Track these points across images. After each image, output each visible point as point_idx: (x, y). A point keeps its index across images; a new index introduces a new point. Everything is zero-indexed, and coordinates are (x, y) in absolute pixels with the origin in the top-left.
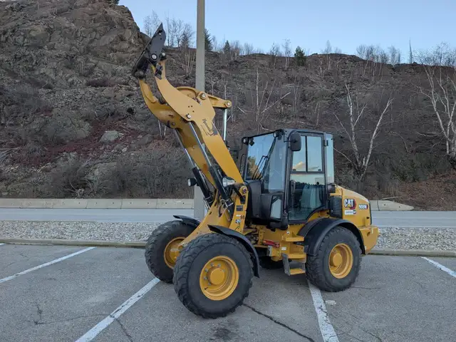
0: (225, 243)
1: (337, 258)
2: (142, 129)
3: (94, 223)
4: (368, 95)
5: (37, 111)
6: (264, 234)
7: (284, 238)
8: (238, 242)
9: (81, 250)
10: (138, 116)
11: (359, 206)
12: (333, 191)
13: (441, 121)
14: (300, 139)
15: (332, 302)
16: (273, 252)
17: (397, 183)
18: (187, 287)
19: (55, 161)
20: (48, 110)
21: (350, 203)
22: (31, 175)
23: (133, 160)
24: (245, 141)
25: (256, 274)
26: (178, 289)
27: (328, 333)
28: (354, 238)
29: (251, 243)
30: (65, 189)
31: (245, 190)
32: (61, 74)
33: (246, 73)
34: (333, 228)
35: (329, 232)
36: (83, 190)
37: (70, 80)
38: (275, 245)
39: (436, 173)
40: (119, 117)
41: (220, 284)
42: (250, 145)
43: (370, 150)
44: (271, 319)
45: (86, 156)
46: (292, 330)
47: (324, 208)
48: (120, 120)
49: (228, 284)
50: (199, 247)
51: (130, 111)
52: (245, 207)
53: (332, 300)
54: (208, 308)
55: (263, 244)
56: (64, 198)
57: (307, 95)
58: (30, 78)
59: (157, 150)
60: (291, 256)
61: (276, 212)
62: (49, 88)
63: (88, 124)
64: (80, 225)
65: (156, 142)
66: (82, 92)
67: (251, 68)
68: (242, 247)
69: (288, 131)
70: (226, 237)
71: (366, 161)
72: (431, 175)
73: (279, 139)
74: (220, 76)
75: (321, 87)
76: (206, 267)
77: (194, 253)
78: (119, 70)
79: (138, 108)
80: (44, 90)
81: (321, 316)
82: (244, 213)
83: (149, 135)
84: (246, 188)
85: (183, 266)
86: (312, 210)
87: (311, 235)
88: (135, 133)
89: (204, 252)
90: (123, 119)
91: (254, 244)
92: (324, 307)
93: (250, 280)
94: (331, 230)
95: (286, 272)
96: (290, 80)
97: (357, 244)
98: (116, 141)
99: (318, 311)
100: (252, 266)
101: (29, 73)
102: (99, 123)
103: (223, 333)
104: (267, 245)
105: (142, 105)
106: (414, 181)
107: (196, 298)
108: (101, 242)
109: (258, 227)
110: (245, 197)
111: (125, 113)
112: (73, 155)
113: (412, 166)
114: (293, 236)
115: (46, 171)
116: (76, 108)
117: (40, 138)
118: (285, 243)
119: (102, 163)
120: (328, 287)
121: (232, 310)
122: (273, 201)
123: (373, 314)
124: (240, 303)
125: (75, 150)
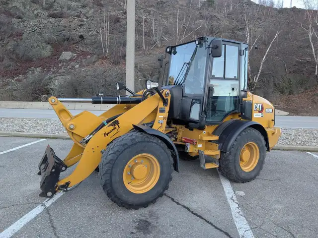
0: (148, 142)
1: (246, 154)
2: (91, 52)
3: (50, 120)
4: (260, 29)
5: (11, 35)
6: (183, 133)
7: (201, 137)
8: (160, 141)
9: (35, 141)
10: (88, 41)
11: (265, 110)
12: (245, 96)
13: (313, 49)
14: (221, 46)
15: (242, 193)
16: (190, 149)
17: (278, 96)
18: (111, 182)
19: (25, 74)
20: (20, 35)
21: (259, 108)
22: (8, 84)
23: (83, 74)
24: (168, 50)
25: (176, 169)
26: (103, 184)
27: (242, 226)
28: (262, 138)
29: (171, 141)
30: (33, 95)
31: (168, 94)
32: (28, 7)
33: (169, 11)
34: (245, 129)
35: (241, 133)
36: (46, 96)
37: (36, 12)
38: (192, 142)
39: (306, 89)
40: (73, 42)
41: (143, 179)
42: (173, 54)
43: (260, 70)
44: (188, 209)
45: (49, 71)
46: (208, 222)
47: (237, 111)
48: (74, 44)
49: (150, 179)
50: (123, 145)
51: (81, 37)
52: (167, 109)
53: (241, 190)
54: (131, 200)
55: (181, 141)
56: (33, 101)
57: (214, 29)
58: (5, 10)
59: (100, 67)
60: (207, 153)
61: (195, 114)
62: (20, 18)
63: (49, 47)
64: (38, 121)
65: (100, 61)
66: (45, 22)
67: (173, 7)
68: (164, 145)
69: (210, 39)
70: (149, 136)
71: (256, 79)
72: (303, 90)
73: (200, 47)
74: (149, 12)
75: (225, 22)
76: (130, 163)
77: (118, 151)
78: (72, 6)
79: (87, 35)
80: (16, 20)
81: (234, 207)
82: (166, 114)
83: (95, 56)
84: (169, 92)
85: (107, 163)
86: (227, 112)
87: (225, 134)
88: (84, 54)
89: (129, 150)
90: (76, 43)
91: (173, 141)
92: (235, 198)
93: (170, 175)
94: (242, 131)
95: (202, 166)
96: (202, 17)
97: (264, 143)
98: (70, 60)
99: (230, 201)
100: (173, 162)
101: (4, 6)
102: (58, 46)
103: (144, 226)
104: (186, 142)
105: (90, 33)
106: (290, 94)
107: (120, 192)
108: (51, 135)
109: (178, 127)
110: (167, 99)
111: (77, 38)
112: (38, 69)
113: (289, 83)
114: (209, 135)
115: (19, 81)
116: (40, 34)
117: (14, 57)
118: (201, 141)
119: (60, 76)
120: (237, 179)
121: (153, 201)
122: (192, 104)
123: (279, 206)
124: (161, 195)
125: (40, 66)
